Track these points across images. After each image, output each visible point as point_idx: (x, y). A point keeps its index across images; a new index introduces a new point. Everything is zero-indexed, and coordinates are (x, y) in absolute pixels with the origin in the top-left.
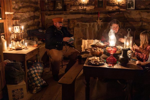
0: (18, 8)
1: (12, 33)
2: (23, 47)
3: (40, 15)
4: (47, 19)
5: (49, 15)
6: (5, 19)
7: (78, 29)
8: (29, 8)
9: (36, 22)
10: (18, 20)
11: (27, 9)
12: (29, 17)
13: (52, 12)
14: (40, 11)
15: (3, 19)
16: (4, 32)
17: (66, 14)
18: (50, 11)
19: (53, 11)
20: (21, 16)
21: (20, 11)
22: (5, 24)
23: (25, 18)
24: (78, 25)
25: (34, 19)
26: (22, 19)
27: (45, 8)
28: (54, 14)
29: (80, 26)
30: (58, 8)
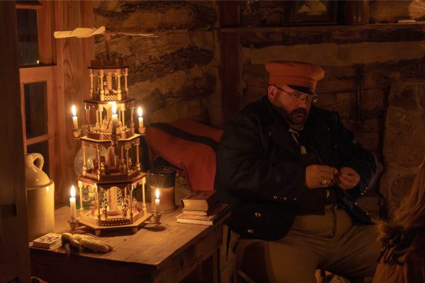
0: (119, 10)
1: (85, 138)
2: (137, 218)
3: (217, 45)
4: (249, 63)
5: (259, 45)
6: (53, 64)
7: (404, 116)
8: (172, 11)
9: (196, 79)
10: (122, 67)
11: (159, 15)
12: (169, 52)
13: (278, 30)
14: (217, 25)
15: (46, 62)
16: (44, 131)
17: (345, 42)
18: (264, 24)
19: (280, 25)
20: (131, 49)
21: (126, 24)
22: (55, 89)
23: (150, 57)
24: (408, 94)
25: (189, 66)
26: (138, 63)
27: (242, 10)
28: (286, 41)
29: (418, 100)
30: (304, 9)
